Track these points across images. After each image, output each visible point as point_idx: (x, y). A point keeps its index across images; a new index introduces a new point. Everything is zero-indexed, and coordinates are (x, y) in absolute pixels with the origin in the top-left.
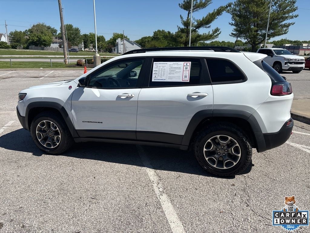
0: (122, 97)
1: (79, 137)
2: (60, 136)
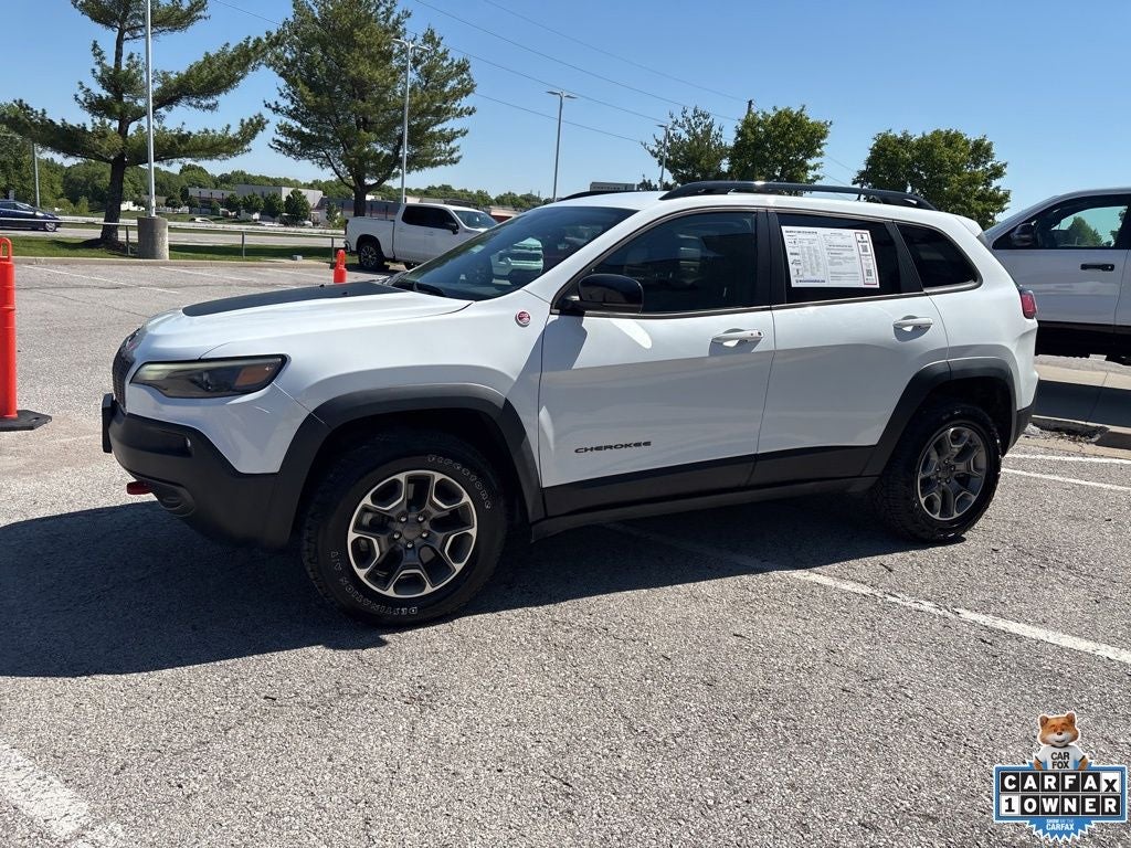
0: (726, 344)
1: (547, 517)
2: (473, 532)
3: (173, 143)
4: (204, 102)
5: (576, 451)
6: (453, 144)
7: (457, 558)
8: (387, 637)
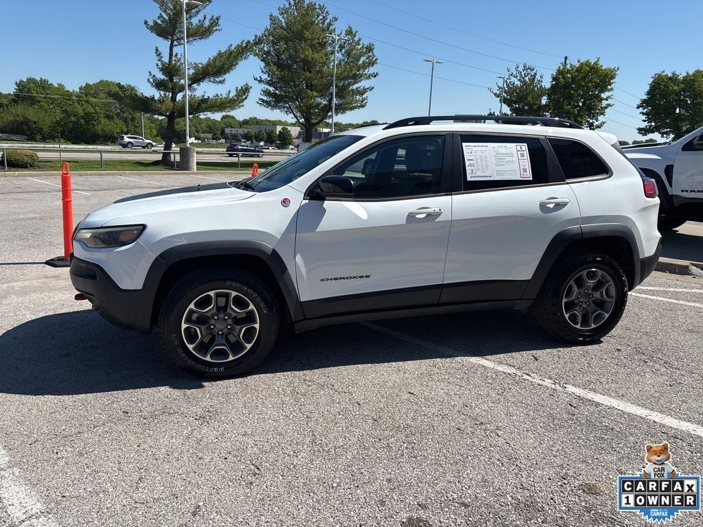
0: (418, 216)
1: (305, 319)
2: (257, 326)
3: (199, 104)
4: (218, 80)
5: (322, 280)
6: (364, 96)
7: (248, 341)
8: (205, 384)
